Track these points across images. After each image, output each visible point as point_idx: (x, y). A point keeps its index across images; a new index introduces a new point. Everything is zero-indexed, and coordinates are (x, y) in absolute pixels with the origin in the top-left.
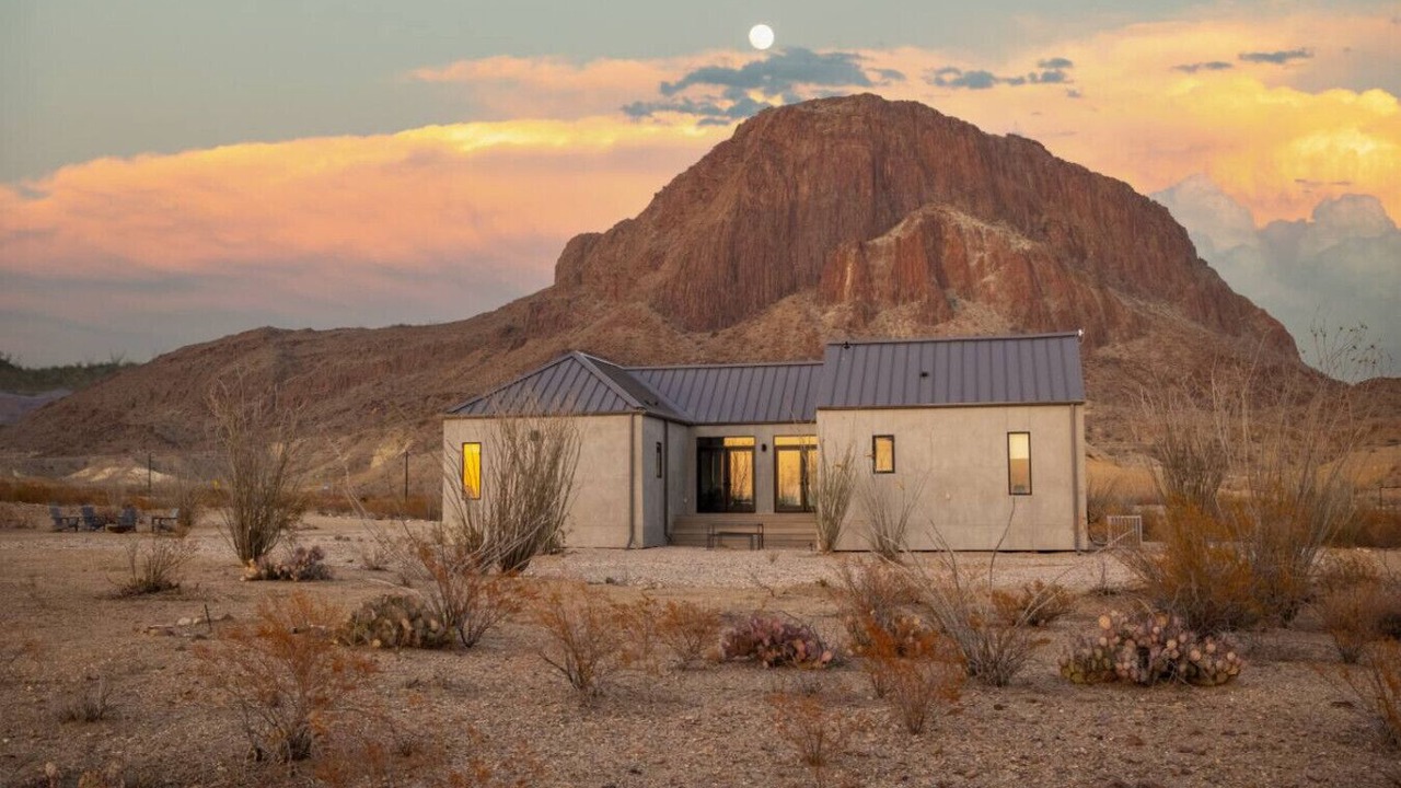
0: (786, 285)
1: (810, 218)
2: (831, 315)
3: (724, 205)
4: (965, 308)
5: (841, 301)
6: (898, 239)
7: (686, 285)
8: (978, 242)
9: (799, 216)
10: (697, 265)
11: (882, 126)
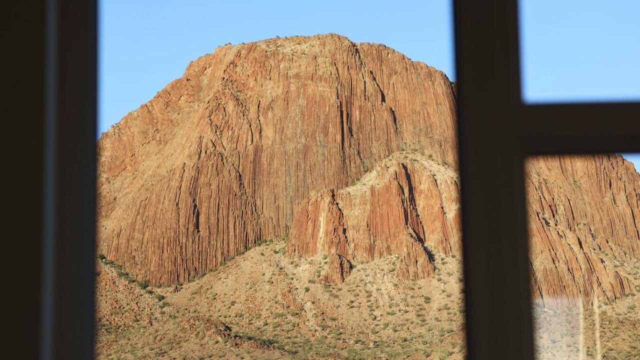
0: (251, 237)
1: (276, 163)
2: (304, 271)
3: (184, 148)
6: (372, 188)
7: (144, 235)
9: (264, 161)
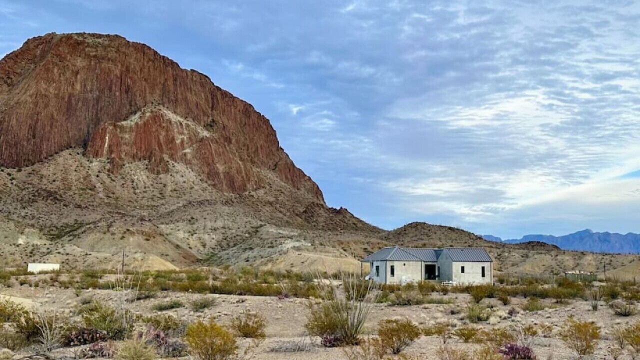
0: (65, 143)
1: (80, 104)
2: (95, 165)
4: (174, 166)
5: (102, 155)
6: (137, 124)
8: (180, 129)
9: (74, 102)
10: (8, 126)
11: (126, 56)
